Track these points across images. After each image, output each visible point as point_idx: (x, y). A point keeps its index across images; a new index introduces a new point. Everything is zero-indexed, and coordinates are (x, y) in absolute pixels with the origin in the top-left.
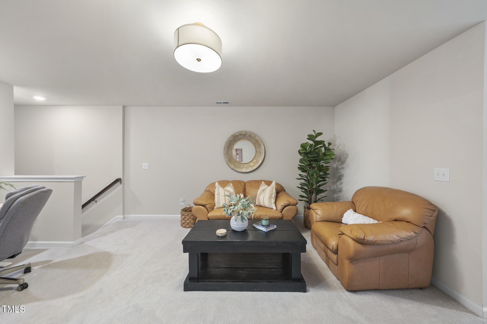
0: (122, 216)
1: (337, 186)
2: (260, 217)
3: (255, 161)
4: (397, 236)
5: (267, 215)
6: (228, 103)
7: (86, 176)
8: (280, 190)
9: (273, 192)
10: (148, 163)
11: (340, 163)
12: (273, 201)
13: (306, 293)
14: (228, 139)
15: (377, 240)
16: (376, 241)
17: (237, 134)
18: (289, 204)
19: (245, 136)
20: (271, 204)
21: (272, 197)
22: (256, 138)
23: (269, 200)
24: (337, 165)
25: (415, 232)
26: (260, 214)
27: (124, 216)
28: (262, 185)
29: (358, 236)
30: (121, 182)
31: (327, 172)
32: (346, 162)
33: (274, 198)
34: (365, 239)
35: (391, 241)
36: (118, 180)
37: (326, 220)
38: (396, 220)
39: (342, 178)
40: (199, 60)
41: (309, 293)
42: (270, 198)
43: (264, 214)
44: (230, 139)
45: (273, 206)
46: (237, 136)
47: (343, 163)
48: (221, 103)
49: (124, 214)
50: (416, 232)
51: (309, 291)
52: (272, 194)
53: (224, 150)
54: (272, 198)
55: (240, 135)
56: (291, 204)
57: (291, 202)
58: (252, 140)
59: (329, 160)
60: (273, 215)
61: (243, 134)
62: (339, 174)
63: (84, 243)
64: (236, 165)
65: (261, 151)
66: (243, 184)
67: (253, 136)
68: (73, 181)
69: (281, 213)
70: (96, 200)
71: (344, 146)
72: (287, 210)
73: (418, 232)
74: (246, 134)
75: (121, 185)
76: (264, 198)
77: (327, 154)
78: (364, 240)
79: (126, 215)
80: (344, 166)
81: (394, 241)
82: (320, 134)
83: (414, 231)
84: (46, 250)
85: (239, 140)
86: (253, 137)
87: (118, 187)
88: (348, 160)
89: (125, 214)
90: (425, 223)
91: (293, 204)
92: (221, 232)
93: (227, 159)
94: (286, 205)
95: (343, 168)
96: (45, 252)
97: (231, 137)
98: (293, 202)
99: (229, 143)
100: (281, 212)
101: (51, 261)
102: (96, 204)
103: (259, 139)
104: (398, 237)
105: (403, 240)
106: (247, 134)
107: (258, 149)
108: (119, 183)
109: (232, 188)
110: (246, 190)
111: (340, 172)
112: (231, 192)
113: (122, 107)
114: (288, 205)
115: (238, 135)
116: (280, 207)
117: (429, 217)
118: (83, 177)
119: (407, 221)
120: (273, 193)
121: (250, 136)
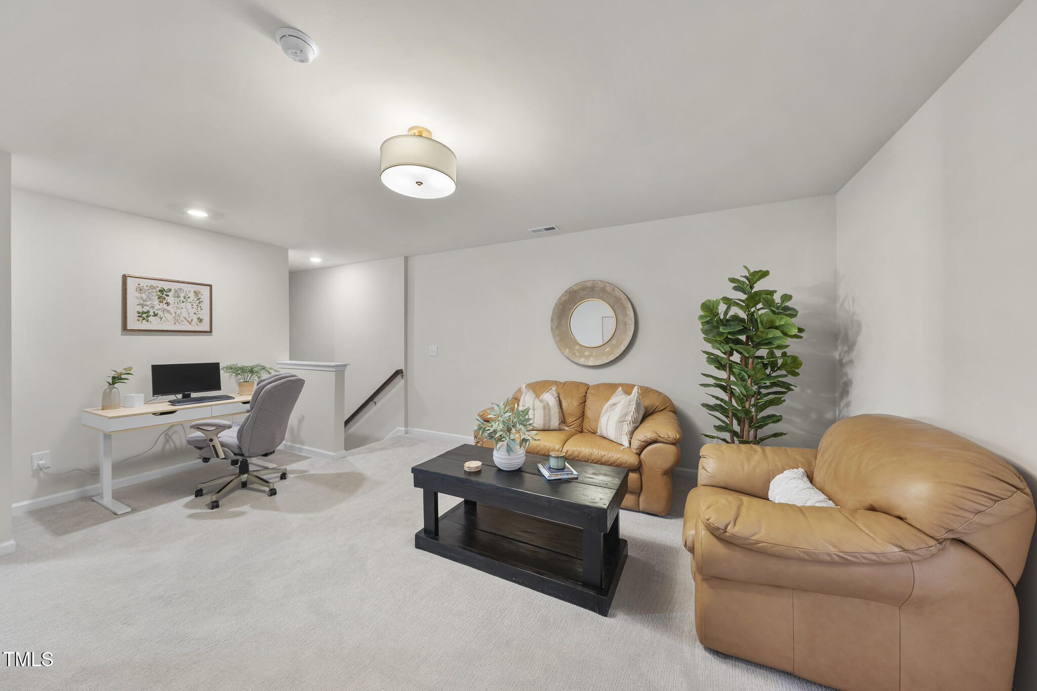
0: (404, 429)
1: (840, 412)
2: (590, 458)
3: (614, 342)
4: (832, 545)
5: (605, 455)
6: (553, 228)
7: (349, 364)
8: (659, 407)
9: (629, 410)
10: (436, 347)
11: (846, 348)
12: (627, 428)
13: (605, 618)
14: (560, 299)
15: (762, 540)
16: (758, 542)
17: (575, 288)
18: (656, 439)
19: (593, 291)
20: (621, 435)
21: (627, 421)
22: (616, 292)
23: (616, 426)
24: (840, 355)
25: (904, 547)
26: (590, 452)
27: (407, 428)
28: (618, 394)
29: (710, 521)
30: (402, 376)
31: (796, 370)
32: (857, 347)
33: (630, 424)
34: (727, 530)
35: (804, 552)
36: (398, 373)
37: (723, 485)
38: (872, 509)
39: (850, 389)
40: (419, 183)
41: (612, 619)
42: (621, 421)
43: (600, 453)
44: (564, 298)
45: (623, 440)
46: (576, 292)
47: (851, 347)
48: (540, 230)
49: (406, 425)
50: (906, 548)
51: (613, 616)
52: (626, 415)
53: (552, 320)
54: (624, 423)
55: (584, 289)
56: (660, 439)
57: (662, 436)
58: (607, 298)
59: (781, 340)
60: (618, 458)
61: (589, 288)
62: (845, 379)
63: (347, 458)
64: (575, 351)
65: (627, 320)
66: (582, 391)
67: (609, 289)
68: (334, 370)
69: (636, 455)
70: (374, 400)
71: (853, 300)
72: (651, 451)
73: (914, 549)
74: (595, 287)
75: (403, 381)
76: (608, 421)
77: (778, 325)
78: (725, 532)
79: (409, 428)
80: (853, 355)
81: (815, 554)
82: (764, 274)
83: (899, 543)
84: (308, 458)
85: (582, 298)
86: (610, 291)
87: (399, 383)
88: (862, 340)
89: (407, 427)
90: (951, 528)
91: (666, 441)
92: (473, 465)
93: (557, 338)
94: (649, 440)
95: (851, 362)
96: (308, 460)
97: (565, 295)
98: (667, 436)
99: (561, 306)
100: (639, 454)
101: (306, 471)
102: (375, 407)
103: (622, 296)
104: (835, 546)
105: (849, 558)
106: (598, 287)
107: (620, 317)
108: (399, 377)
109: (554, 396)
110: (587, 402)
111: (846, 374)
112: (548, 403)
113: (403, 257)
114: (655, 442)
115: (579, 290)
116: (636, 444)
117: (970, 516)
118: (346, 366)
119: (897, 513)
120: (631, 411)
121: (603, 290)
